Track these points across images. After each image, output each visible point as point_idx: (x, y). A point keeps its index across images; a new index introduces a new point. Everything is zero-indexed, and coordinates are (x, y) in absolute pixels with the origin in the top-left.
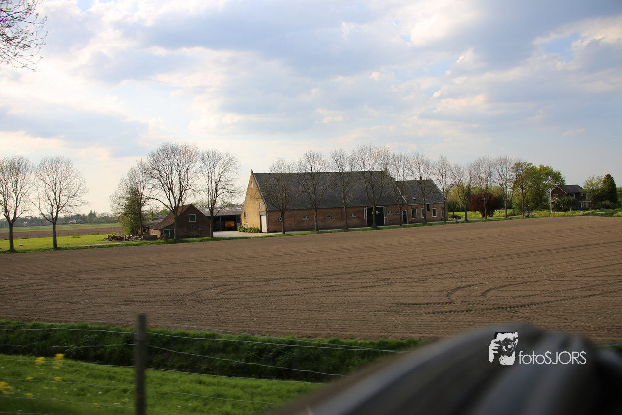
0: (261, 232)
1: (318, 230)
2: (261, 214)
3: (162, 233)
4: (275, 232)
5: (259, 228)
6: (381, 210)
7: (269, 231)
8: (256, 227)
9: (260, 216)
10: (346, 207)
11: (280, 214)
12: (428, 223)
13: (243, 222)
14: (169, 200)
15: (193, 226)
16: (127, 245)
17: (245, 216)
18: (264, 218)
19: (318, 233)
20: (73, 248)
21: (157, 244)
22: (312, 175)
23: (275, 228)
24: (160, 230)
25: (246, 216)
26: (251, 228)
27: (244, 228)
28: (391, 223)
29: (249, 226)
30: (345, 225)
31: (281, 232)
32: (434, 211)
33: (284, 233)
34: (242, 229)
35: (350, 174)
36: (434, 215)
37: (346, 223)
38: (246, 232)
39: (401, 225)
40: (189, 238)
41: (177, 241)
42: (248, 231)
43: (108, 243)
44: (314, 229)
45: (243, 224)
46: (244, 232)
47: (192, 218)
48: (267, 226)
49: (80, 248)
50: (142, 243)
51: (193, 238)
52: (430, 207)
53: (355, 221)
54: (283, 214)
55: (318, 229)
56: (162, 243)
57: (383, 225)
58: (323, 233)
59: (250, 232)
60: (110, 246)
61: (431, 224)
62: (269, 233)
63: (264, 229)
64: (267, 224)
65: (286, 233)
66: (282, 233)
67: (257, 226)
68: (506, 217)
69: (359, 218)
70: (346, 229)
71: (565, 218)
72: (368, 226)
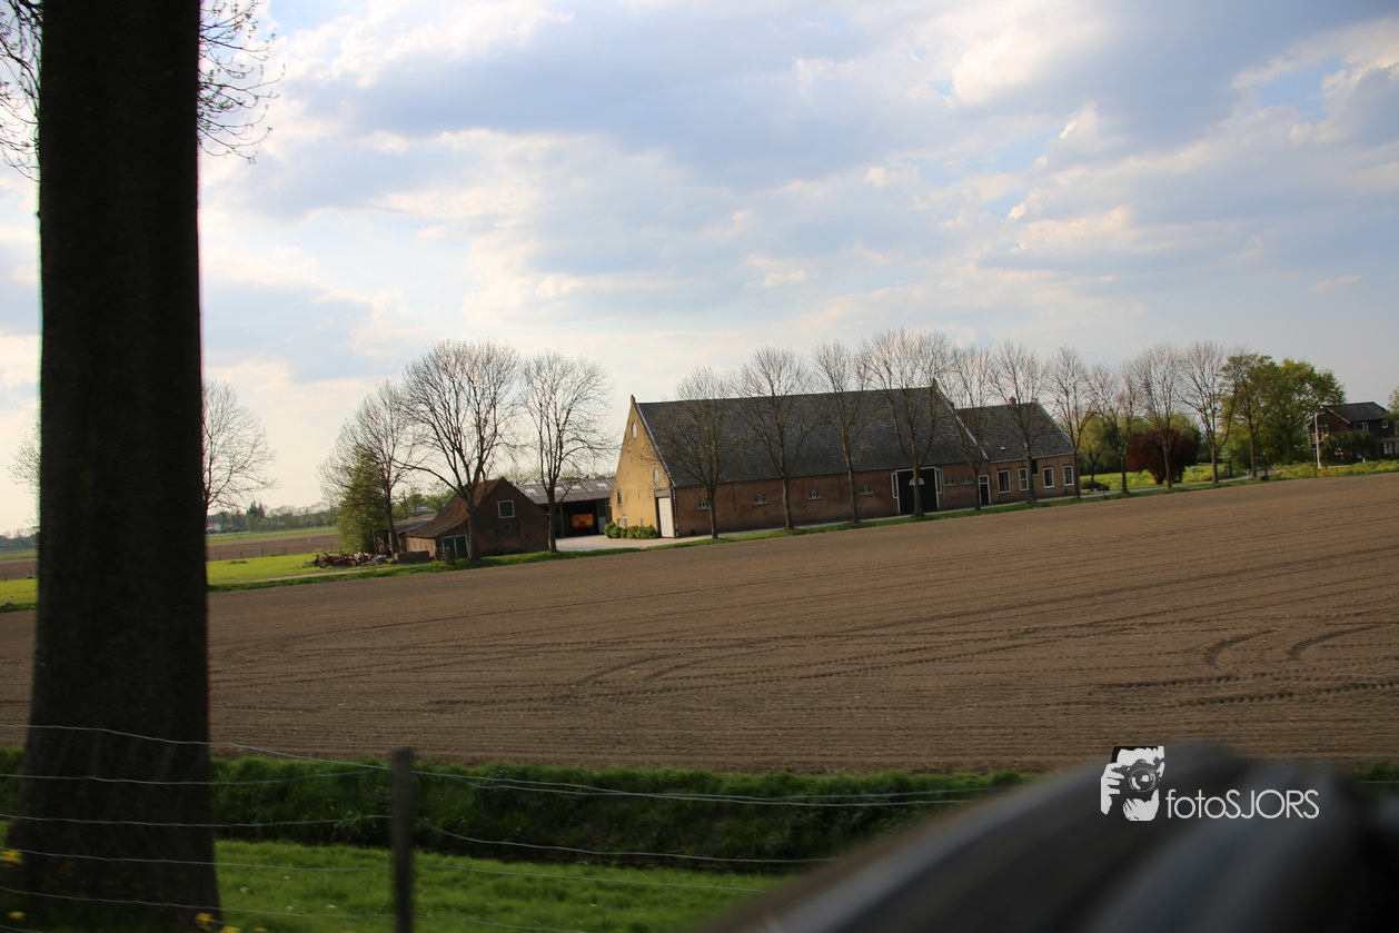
0: (659, 535)
1: (791, 527)
2: (658, 494)
3: (438, 545)
4: (693, 534)
5: (655, 527)
6: (928, 476)
7: (679, 533)
8: (647, 525)
9: (657, 499)
10: (852, 471)
11: (704, 493)
12: (1039, 501)
13: (615, 515)
14: (455, 470)
15: (508, 528)
16: (363, 576)
17: (619, 501)
18: (666, 506)
19: (795, 534)
20: (243, 587)
21: (431, 571)
22: (774, 401)
23: (692, 525)
24: (433, 538)
25: (623, 500)
26: (635, 528)
27: (620, 529)
28: (955, 504)
29: (630, 524)
30: (853, 512)
31: (708, 533)
32: (1047, 473)
33: (715, 536)
34: (613, 532)
35: (859, 396)
36: (1048, 483)
37: (855, 509)
38: (625, 537)
39: (978, 509)
40: (501, 554)
41: (476, 563)
42: (629, 534)
43: (318, 572)
44: (783, 525)
45: (615, 520)
46: (619, 537)
47: (506, 509)
48: (674, 521)
49: (259, 586)
50: (398, 570)
51: (510, 553)
52: (1039, 465)
53: (871, 503)
54: (712, 491)
55: (793, 524)
56: (443, 568)
57: (936, 510)
58: (804, 532)
59: (634, 537)
60: (326, 579)
61: (1046, 505)
62: (680, 537)
63: (668, 528)
64: (674, 516)
65: (720, 536)
66: (710, 537)
67: (650, 522)
68: (1216, 481)
69: (880, 496)
70: (857, 521)
71: (1354, 478)
72: (902, 514)
